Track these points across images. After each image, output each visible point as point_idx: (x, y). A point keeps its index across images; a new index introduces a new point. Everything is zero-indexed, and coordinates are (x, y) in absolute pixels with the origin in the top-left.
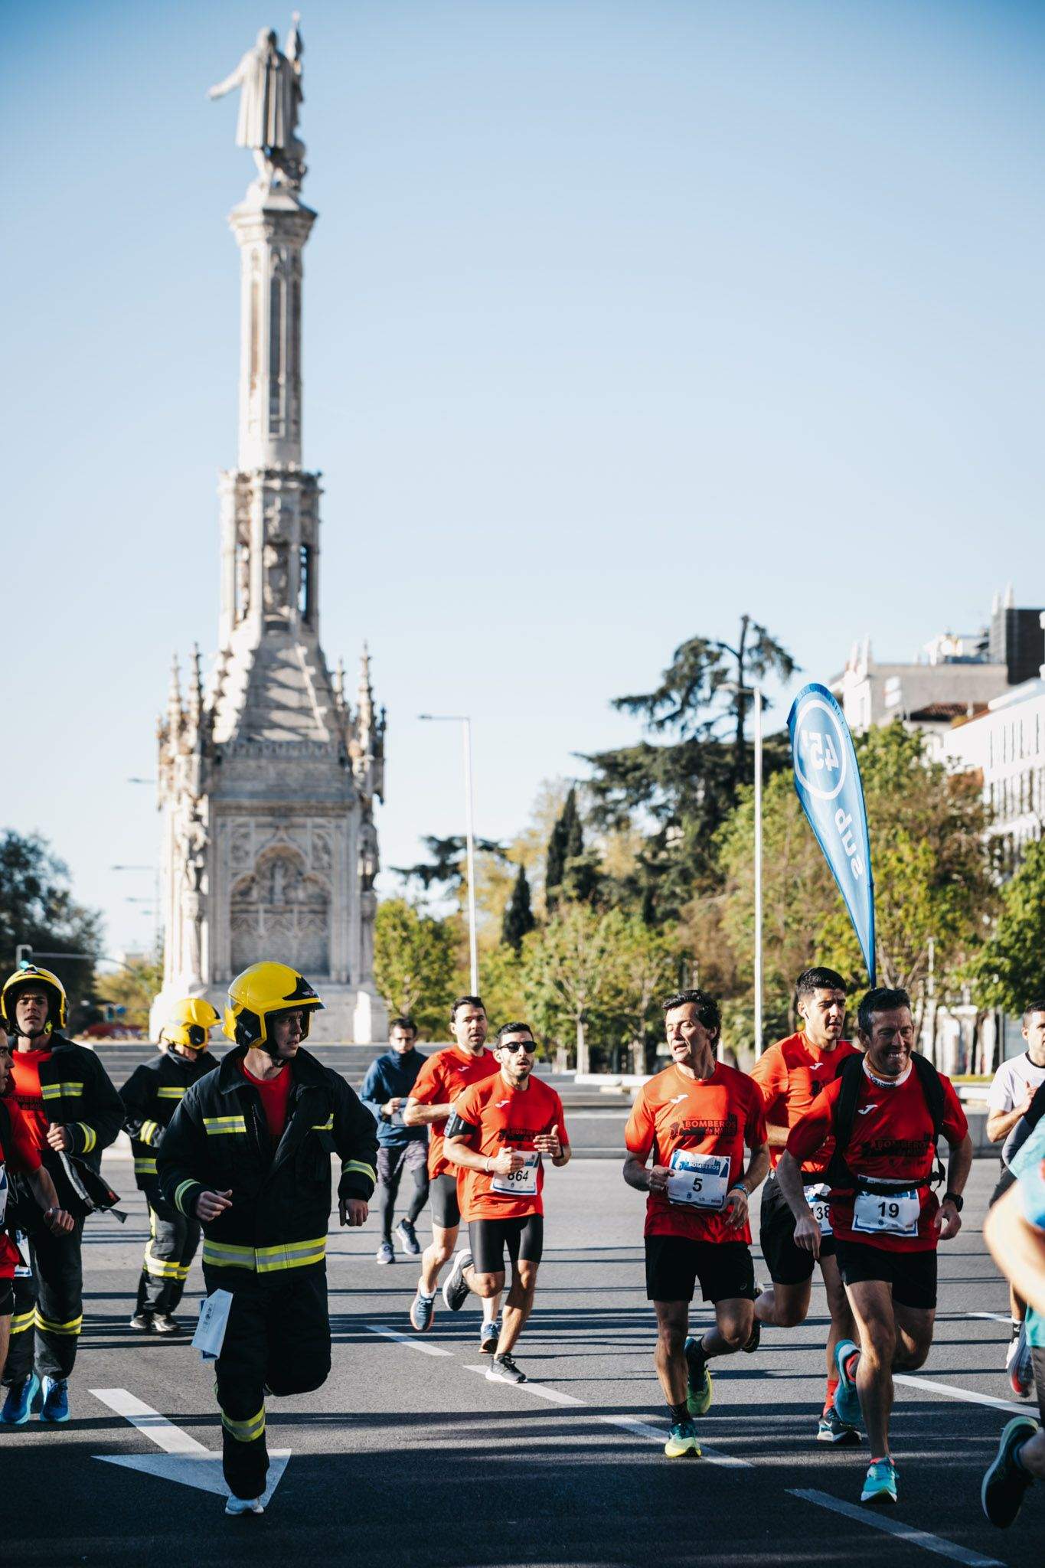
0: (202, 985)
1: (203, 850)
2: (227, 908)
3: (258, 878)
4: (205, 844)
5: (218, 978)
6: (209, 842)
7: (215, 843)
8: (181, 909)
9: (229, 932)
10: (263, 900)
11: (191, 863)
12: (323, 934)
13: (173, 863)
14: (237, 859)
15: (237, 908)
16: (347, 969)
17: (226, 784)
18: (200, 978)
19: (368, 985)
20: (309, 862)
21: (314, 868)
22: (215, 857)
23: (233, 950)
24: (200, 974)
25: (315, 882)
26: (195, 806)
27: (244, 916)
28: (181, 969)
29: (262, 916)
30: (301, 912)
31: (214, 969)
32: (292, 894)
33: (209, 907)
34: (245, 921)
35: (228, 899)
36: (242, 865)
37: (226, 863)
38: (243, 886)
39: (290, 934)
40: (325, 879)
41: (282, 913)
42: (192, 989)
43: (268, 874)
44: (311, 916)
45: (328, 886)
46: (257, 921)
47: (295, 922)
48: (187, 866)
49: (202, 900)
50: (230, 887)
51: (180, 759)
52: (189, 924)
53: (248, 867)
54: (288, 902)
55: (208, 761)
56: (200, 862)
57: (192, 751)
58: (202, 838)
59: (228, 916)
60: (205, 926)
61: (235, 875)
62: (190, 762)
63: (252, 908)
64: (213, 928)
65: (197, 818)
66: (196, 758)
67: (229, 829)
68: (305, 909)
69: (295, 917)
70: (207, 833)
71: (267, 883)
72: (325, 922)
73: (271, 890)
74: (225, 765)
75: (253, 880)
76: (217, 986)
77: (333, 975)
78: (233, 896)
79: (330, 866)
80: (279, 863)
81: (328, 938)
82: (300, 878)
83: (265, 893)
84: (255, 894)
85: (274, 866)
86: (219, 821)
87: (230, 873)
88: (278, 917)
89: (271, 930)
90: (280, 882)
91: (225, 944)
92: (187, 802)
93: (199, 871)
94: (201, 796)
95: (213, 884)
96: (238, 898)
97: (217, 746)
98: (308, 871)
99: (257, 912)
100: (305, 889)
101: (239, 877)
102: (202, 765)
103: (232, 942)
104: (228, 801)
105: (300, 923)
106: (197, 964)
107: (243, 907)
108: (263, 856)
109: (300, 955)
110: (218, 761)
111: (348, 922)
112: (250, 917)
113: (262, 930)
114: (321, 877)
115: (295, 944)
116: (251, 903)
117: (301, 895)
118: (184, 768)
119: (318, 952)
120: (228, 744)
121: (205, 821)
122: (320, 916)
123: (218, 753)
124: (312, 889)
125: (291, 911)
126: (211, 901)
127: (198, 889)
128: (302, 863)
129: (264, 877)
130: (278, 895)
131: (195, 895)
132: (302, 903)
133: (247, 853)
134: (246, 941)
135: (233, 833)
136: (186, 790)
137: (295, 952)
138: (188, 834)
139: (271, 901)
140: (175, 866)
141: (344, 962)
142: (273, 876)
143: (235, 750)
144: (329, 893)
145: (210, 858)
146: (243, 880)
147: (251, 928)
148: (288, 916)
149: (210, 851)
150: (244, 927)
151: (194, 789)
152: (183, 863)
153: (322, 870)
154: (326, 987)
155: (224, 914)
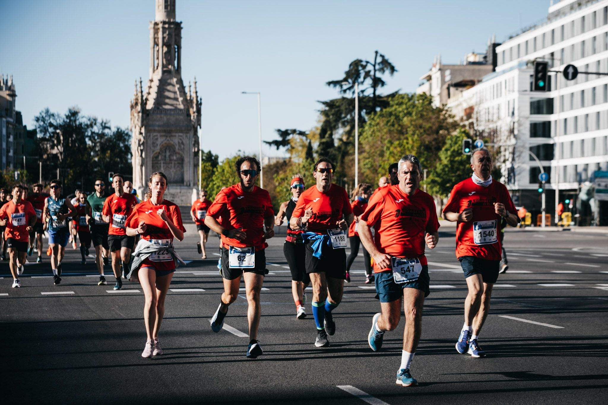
1: (143, 144)
2: (151, 162)
4: (144, 142)
6: (145, 141)
7: (147, 141)
9: (151, 170)
10: (162, 160)
11: (139, 148)
12: (182, 170)
14: (154, 147)
15: (154, 162)
16: (189, 181)
17: (150, 123)
18: (142, 185)
19: (196, 187)
20: (177, 147)
21: (178, 149)
22: (147, 146)
24: (142, 183)
25: (179, 154)
26: (141, 129)
27: (157, 165)
29: (162, 165)
30: (174, 164)
32: (172, 158)
33: (145, 162)
35: (151, 159)
36: (156, 148)
37: (150, 148)
38: (156, 155)
39: (171, 171)
40: (183, 153)
41: (169, 163)
43: (164, 151)
44: (178, 165)
45: (183, 155)
46: (161, 166)
49: (143, 160)
50: (152, 156)
51: (136, 115)
52: (138, 167)
53: (158, 149)
54: (171, 160)
55: (144, 115)
56: (142, 148)
57: (139, 112)
58: (142, 140)
59: (151, 165)
60: (144, 168)
61: (153, 152)
62: (139, 116)
63: (159, 162)
64: (146, 168)
65: (141, 133)
66: (140, 114)
67: (151, 136)
68: (176, 162)
70: (144, 138)
71: (164, 154)
72: (182, 167)
73: (165, 156)
74: (150, 117)
75: (159, 153)
77: (185, 184)
78: (153, 158)
79: (184, 149)
80: (168, 148)
81: (183, 172)
82: (174, 152)
83: (163, 157)
84: (160, 158)
85: (166, 149)
86: (148, 134)
88: (167, 165)
89: (165, 169)
90: (168, 154)
92: (138, 129)
93: (142, 151)
94: (142, 126)
95: (146, 155)
96: (154, 159)
97: (148, 110)
98: (177, 150)
99: (161, 163)
100: (176, 156)
101: (155, 152)
102: (142, 116)
104: (151, 128)
105: (174, 167)
106: (141, 181)
107: (156, 162)
108: (162, 145)
110: (148, 115)
111: (190, 167)
114: (181, 152)
115: (173, 174)
117: (175, 158)
118: (137, 118)
119: (180, 176)
120: (151, 110)
121: (144, 135)
122: (181, 165)
123: (148, 112)
124: (178, 156)
125: (172, 163)
126: (146, 160)
127: (141, 156)
128: (175, 148)
129: (162, 152)
130: (167, 158)
131: (140, 158)
132: (175, 161)
133: (157, 145)
135: (153, 139)
136: (137, 124)
137: (173, 176)
138: (138, 139)
139: (165, 160)
141: (188, 179)
142: (166, 152)
143: (153, 112)
144: (184, 157)
145: (145, 146)
146: (156, 153)
147: (159, 168)
148: (170, 165)
149: (145, 145)
150: (157, 168)
151: (140, 124)
152: (136, 148)
153: (181, 150)
154: (182, 187)
155: (150, 164)
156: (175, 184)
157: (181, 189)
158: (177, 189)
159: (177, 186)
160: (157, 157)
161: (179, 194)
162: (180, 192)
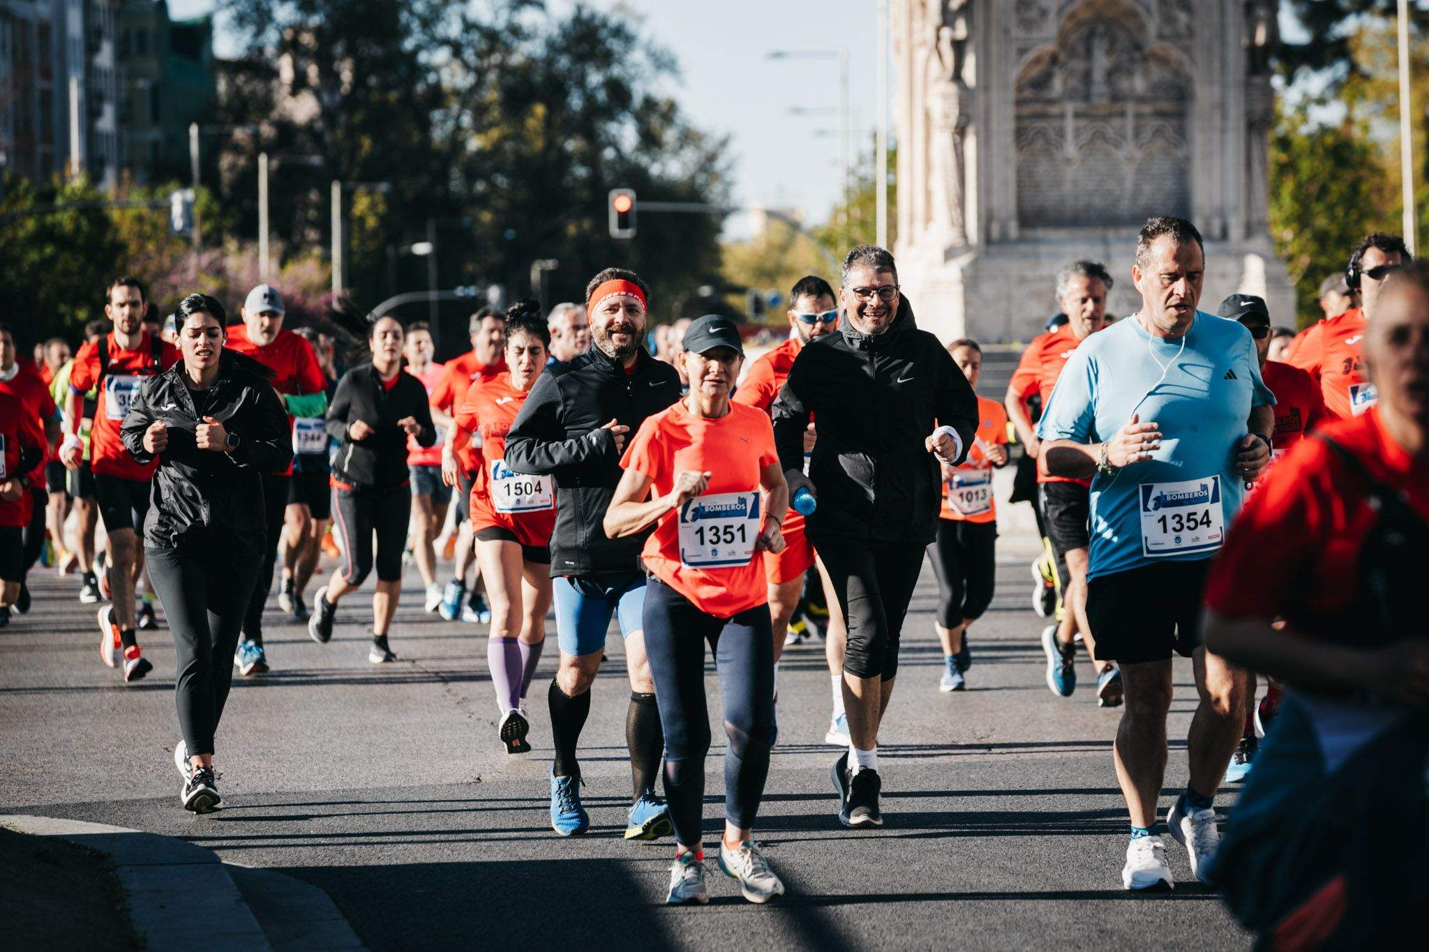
0: (967, 247)
1: (966, 8)
2: (1011, 111)
3: (1062, 57)
5: (995, 232)
8: (927, 116)
9: (1012, 152)
10: (1070, 95)
11: (946, 33)
12: (1180, 153)
13: (911, 33)
14: (1027, 24)
15: (1026, 110)
16: (1222, 213)
18: (964, 236)
19: (1259, 242)
20: (1153, 26)
21: (1161, 37)
22: (987, 20)
23: (1020, 185)
24: (963, 226)
25: (1163, 61)
27: (1040, 124)
28: (928, 219)
29: (1070, 124)
30: (1138, 116)
31: (987, 218)
32: (1124, 84)
33: (978, 108)
34: (1042, 133)
35: (1011, 96)
36: (1035, 35)
37: (1006, 31)
38: (1035, 72)
39: (1120, 155)
40: (1184, 58)
41: (1107, 117)
42: (949, 254)
43: (1081, 48)
44: (1156, 123)
45: (1188, 68)
46: (1061, 133)
47: (1129, 132)
48: (938, 38)
49: (966, 98)
50: (1014, 74)
52: (943, 141)
53: (1046, 38)
54: (1116, 97)
56: (961, 30)
59: (1011, 126)
60: (971, 145)
61: (1022, 51)
63: (1054, 110)
64: (984, 144)
68: (1147, 109)
69: (1130, 123)
71: (1078, 65)
72: (1182, 135)
73: (1087, 77)
75: (1054, 59)
76: (994, 249)
78: (1020, 89)
79: (1191, 32)
80: (1101, 29)
81: (1188, 159)
82: (1137, 55)
83: (1074, 82)
84: (1057, 86)
85: (1091, 35)
87: (1014, 47)
88: (1099, 124)
89: (1087, 148)
90: (1101, 62)
91: (1006, 176)
93: (959, 47)
95: (984, 69)
96: (1028, 93)
98: (1153, 44)
99: (1062, 116)
100: (1146, 74)
101: (1031, 56)
103: (1019, 171)
105: (1137, 134)
106: (958, 215)
107: (1038, 108)
108: (1072, 16)
109: (1137, 192)
111: (1223, 131)
112: (1049, 126)
113: (1071, 149)
114: (1175, 53)
115: (1128, 172)
116: (1051, 102)
117: (1139, 84)
119: (1169, 184)
122: (1174, 122)
124: (1158, 73)
125: (1122, 114)
126: (981, 98)
127: (957, 77)
128: (1142, 28)
129: (1072, 53)
130: (1099, 86)
131: (952, 89)
132: (1141, 100)
133: (1044, 13)
134: (1043, 169)
137: (1129, 185)
139: (1087, 97)
140: (917, 38)
141: (1217, 202)
142: (1089, 54)
144: (1189, 80)
145: (979, 22)
146: (1037, 60)
147: (1053, 144)
148: (1116, 122)
149: (978, 11)
150: (1039, 144)
152: (930, 34)
153: (1176, 37)
155: (1004, 120)
160: (1041, 83)
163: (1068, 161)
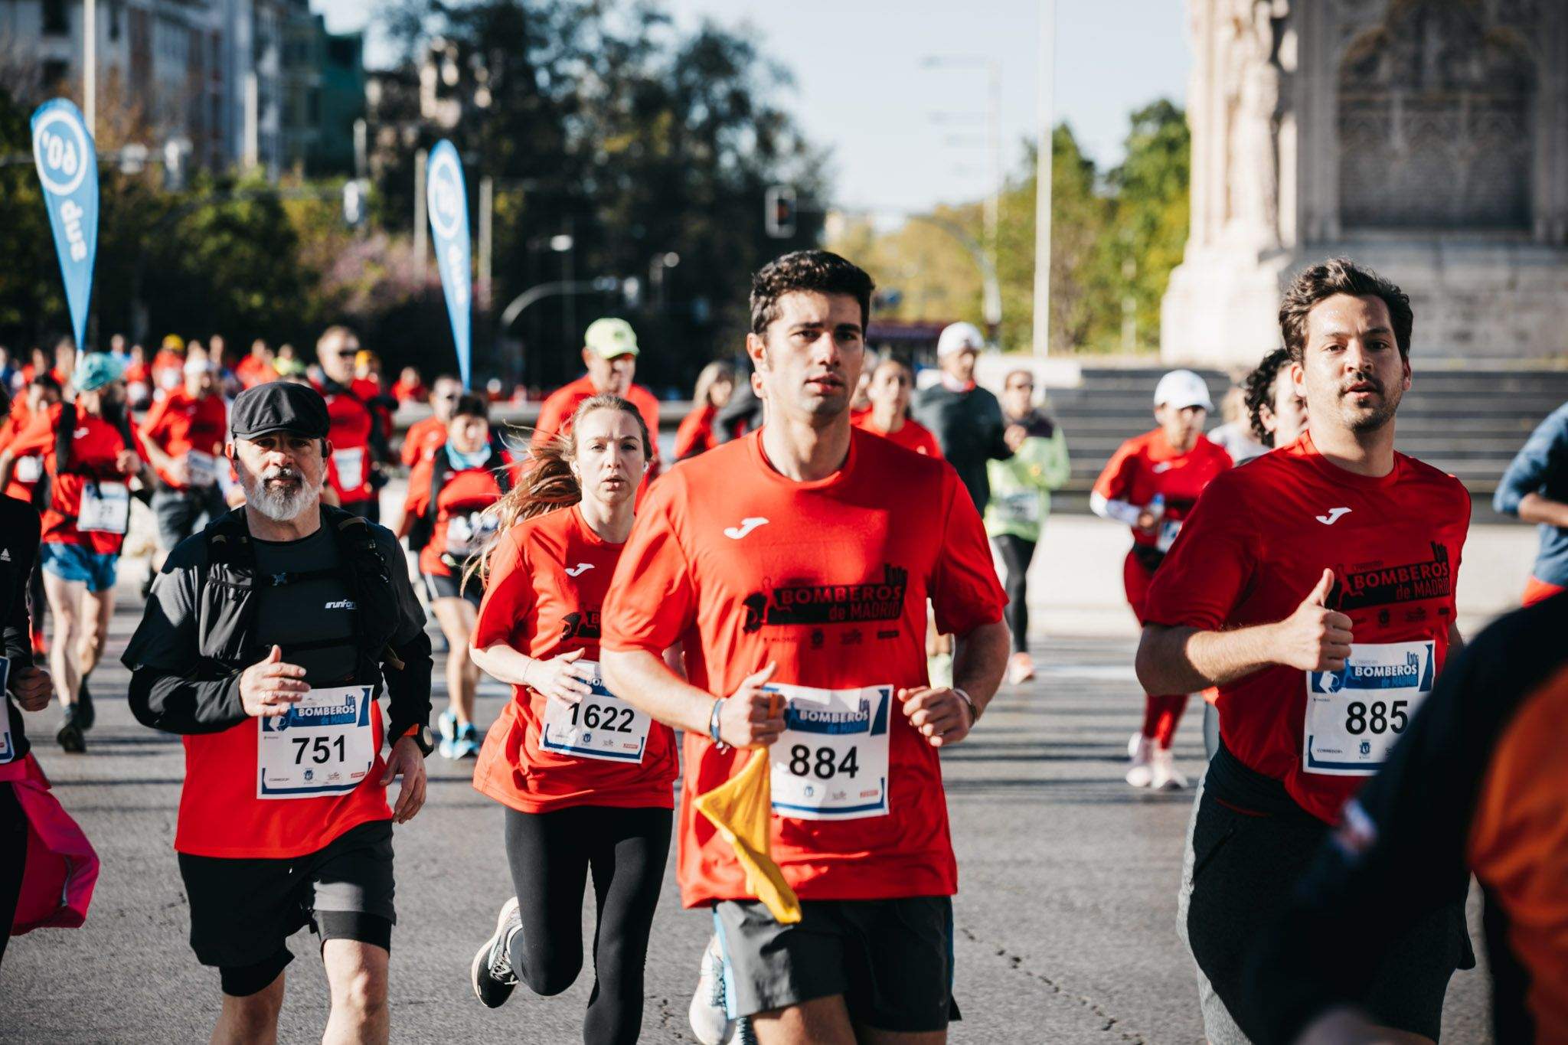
0: (1280, 249)
2: (1332, 97)
3: (1391, 38)
5: (1315, 233)
9: (1334, 144)
10: (1398, 80)
11: (1263, 9)
12: (1518, 149)
14: (1353, 2)
15: (1351, 97)
16: (1565, 217)
18: (1280, 235)
20: (1493, 5)
21: (1502, 17)
23: (1343, 184)
24: (1279, 227)
25: (1503, 45)
27: (1366, 112)
29: (1397, 114)
30: (1475, 108)
31: (1305, 217)
32: (1458, 71)
33: (1297, 95)
34: (1366, 124)
35: (1333, 79)
36: (1362, 13)
37: (1329, 9)
38: (1361, 54)
39: (1452, 149)
40: (1528, 43)
41: (1439, 107)
42: (1263, 256)
43: (1411, 30)
44: (1493, 114)
45: (1532, 55)
46: (1387, 123)
47: (1464, 124)
48: (1253, 14)
49: (1285, 81)
50: (1338, 56)
52: (1257, 130)
53: (1372, 20)
54: (1450, 84)
56: (1281, 7)
59: (1332, 114)
60: (1289, 134)
61: (1347, 31)
63: (1380, 97)
64: (1304, 134)
68: (1483, 98)
69: (1463, 115)
71: (1407, 48)
72: (1522, 129)
73: (1417, 62)
75: (1381, 42)
76: (1310, 252)
77: (1540, 230)
78: (1344, 73)
79: (1535, 13)
80: (1433, 8)
81: (1526, 156)
82: (1474, 38)
83: (1403, 67)
84: (1385, 70)
85: (1423, 15)
87: (1338, 26)
88: (1431, 115)
89: (1416, 140)
90: (1434, 45)
91: (1327, 168)
93: (1278, 26)
95: (1304, 51)
96: (1352, 78)
98: (1493, 26)
99: (1387, 106)
100: (1483, 59)
101: (1356, 37)
103: (1341, 165)
105: (1473, 124)
106: (1271, 213)
107: (1362, 95)
109: (1470, 193)
112: (1375, 115)
113: (1398, 141)
114: (1518, 37)
115: (1461, 168)
117: (1475, 70)
119: (1505, 183)
122: (1514, 114)
124: (1495, 58)
125: (1456, 104)
126: (1300, 83)
127: (1274, 59)
128: (1481, 7)
129: (1401, 35)
130: (1431, 74)
131: (1270, 72)
132: (1476, 88)
134: (1366, 164)
137: (1461, 184)
139: (1416, 83)
141: (1558, 204)
142: (1419, 35)
144: (1532, 67)
146: (1364, 42)
147: (1379, 134)
148: (1448, 114)
150: (1366, 135)
152: (1244, 8)
153: (1519, 18)
154: (1524, 254)
155: (1325, 107)
156: (1478, 237)
157: (1514, 263)
158: (1490, 263)
159: (1490, 245)
160: (1367, 67)
161: (1505, 296)
162: (1512, 285)
163: (1394, 155)
